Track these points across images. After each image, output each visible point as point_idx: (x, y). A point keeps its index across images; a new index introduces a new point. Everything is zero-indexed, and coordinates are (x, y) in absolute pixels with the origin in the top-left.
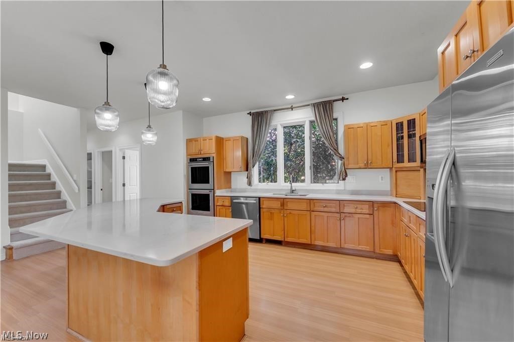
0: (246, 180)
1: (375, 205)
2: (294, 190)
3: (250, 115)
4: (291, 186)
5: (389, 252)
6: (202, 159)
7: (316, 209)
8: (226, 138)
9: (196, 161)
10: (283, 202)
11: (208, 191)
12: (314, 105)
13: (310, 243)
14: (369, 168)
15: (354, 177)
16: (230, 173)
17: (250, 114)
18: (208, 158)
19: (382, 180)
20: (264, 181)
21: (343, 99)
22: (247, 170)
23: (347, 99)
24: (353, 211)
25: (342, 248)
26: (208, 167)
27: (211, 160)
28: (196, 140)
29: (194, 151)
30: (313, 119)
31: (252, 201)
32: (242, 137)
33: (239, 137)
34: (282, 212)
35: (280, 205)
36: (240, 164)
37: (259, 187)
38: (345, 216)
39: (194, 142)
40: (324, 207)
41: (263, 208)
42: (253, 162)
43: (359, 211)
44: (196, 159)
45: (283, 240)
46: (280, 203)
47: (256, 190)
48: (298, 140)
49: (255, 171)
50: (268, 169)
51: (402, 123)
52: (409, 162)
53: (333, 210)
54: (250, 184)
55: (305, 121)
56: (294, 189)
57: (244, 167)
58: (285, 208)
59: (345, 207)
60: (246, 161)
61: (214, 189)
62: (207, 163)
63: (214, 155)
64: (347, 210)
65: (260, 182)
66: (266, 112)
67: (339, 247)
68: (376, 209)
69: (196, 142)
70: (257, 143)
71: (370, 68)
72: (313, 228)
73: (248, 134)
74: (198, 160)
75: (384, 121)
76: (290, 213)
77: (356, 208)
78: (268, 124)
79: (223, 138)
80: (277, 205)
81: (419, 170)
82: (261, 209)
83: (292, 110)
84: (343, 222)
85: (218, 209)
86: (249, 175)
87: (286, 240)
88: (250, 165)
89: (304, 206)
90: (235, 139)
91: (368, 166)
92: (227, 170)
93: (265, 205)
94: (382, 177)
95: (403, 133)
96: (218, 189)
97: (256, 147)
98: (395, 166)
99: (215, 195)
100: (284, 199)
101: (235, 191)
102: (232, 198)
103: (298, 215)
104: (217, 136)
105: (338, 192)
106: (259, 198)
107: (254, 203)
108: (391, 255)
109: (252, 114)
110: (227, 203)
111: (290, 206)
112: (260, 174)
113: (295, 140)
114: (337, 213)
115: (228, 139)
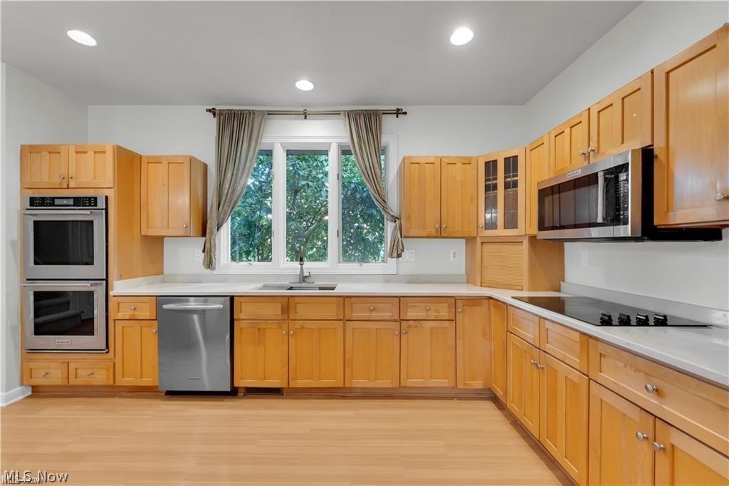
0: (200, 256)
1: (459, 303)
2: (307, 277)
3: (214, 114)
4: (302, 269)
5: (478, 384)
6: (71, 202)
7: (355, 315)
8: (148, 157)
9: (52, 204)
10: (287, 304)
11: (88, 284)
12: (349, 114)
13: (342, 386)
14: (443, 237)
15: (413, 251)
16: (159, 240)
17: (213, 111)
18: (90, 198)
19: (454, 257)
20: (241, 260)
21: (398, 112)
22: (204, 234)
23: (405, 113)
24: (421, 315)
25: (403, 387)
26: (90, 224)
27: (101, 204)
28: (54, 151)
29: (47, 180)
30: (346, 140)
31: (216, 305)
32: (192, 160)
33: (185, 156)
34: (285, 326)
35: (280, 310)
36: (187, 219)
37: (232, 272)
38: (409, 326)
39: (46, 154)
40: (371, 311)
41: (238, 320)
42: (218, 216)
43: (433, 315)
44: (53, 199)
45: (284, 385)
46: (280, 306)
47: (224, 279)
48: (311, 184)
49: (224, 238)
50: (249, 234)
51: (495, 162)
52: (505, 228)
53: (387, 315)
54: (209, 263)
55: (331, 143)
56: (306, 274)
57: (195, 228)
58: (291, 317)
59: (409, 309)
60: (201, 215)
61: (107, 280)
62: (88, 212)
63: (111, 194)
64: (411, 314)
65: (233, 259)
66: (251, 113)
67: (398, 386)
68: (460, 310)
69: (54, 156)
70: (229, 176)
71: (466, 45)
72: (348, 355)
73: (207, 153)
74: (57, 202)
75: (466, 158)
76: (303, 327)
77: (428, 310)
78: (254, 137)
79: (140, 157)
80: (274, 311)
81: (522, 242)
82: (236, 322)
83: (305, 118)
84: (404, 338)
85: (119, 328)
86: (208, 245)
87: (292, 385)
88: (212, 224)
89: (331, 311)
90: (172, 162)
91: (441, 233)
92: (152, 232)
93: (243, 312)
94: (454, 253)
95: (496, 179)
96: (121, 277)
97: (227, 186)
98: (482, 235)
99: (111, 293)
100: (289, 297)
101: (173, 280)
102: (160, 299)
103: (320, 329)
104: (119, 147)
105: (388, 278)
106: (232, 298)
107: (218, 310)
108: (481, 389)
109: (217, 113)
110: (147, 312)
111: (302, 311)
112: (234, 243)
113: (304, 183)
114: (395, 321)
115: (156, 161)
